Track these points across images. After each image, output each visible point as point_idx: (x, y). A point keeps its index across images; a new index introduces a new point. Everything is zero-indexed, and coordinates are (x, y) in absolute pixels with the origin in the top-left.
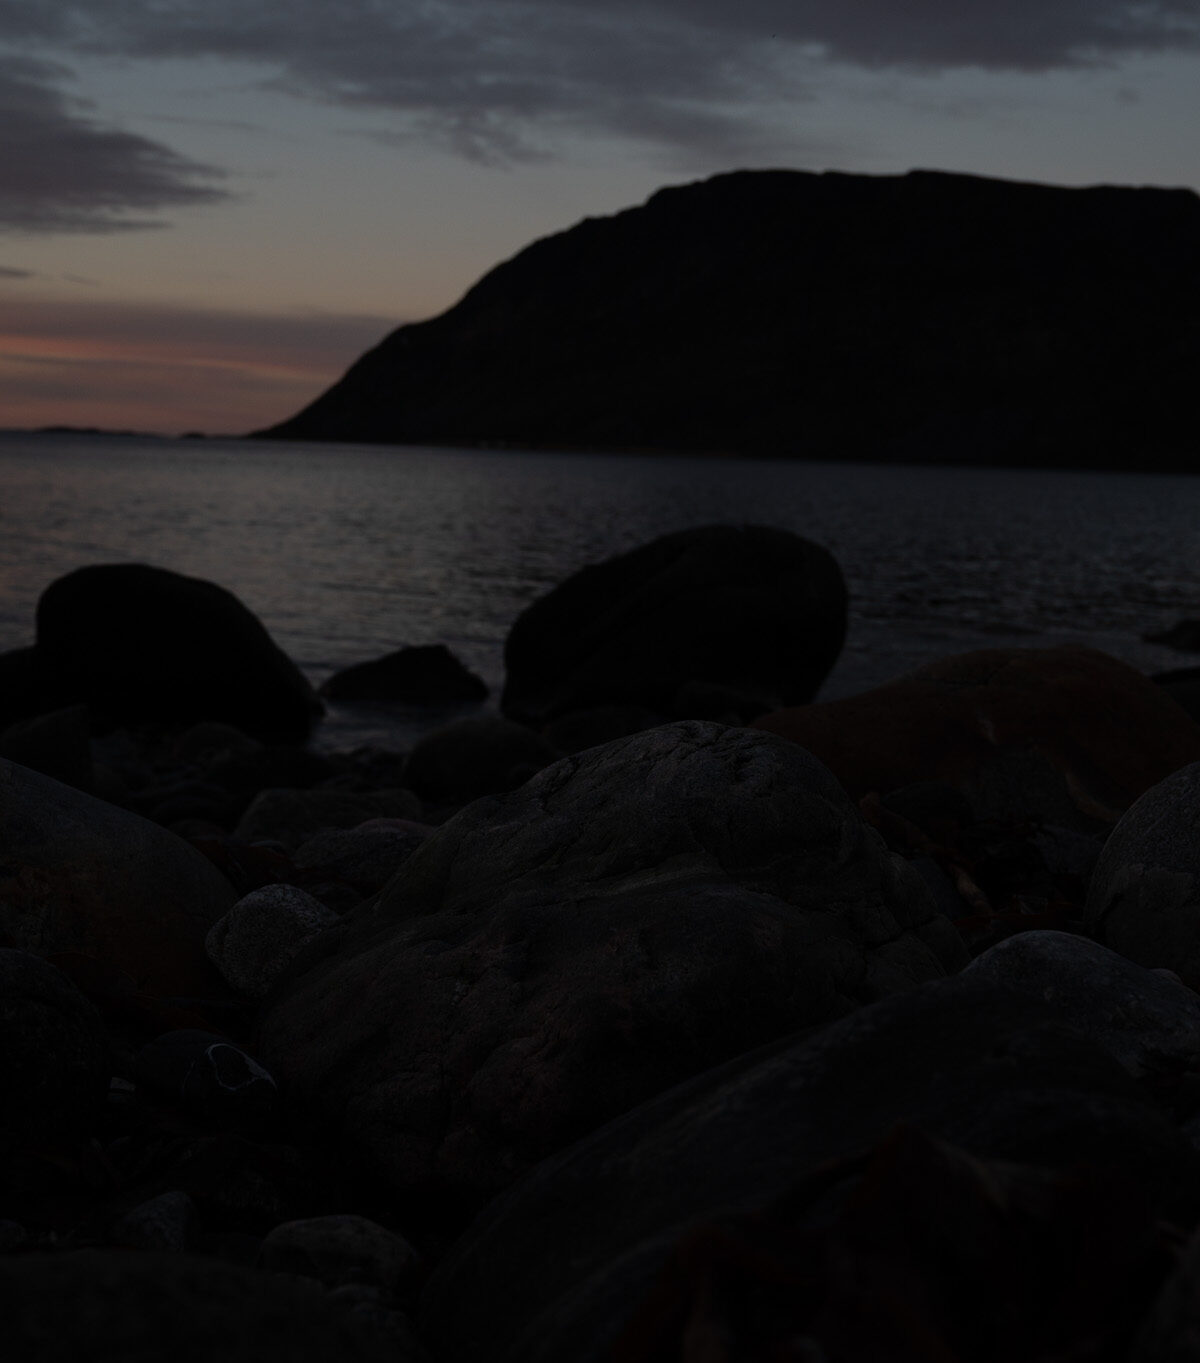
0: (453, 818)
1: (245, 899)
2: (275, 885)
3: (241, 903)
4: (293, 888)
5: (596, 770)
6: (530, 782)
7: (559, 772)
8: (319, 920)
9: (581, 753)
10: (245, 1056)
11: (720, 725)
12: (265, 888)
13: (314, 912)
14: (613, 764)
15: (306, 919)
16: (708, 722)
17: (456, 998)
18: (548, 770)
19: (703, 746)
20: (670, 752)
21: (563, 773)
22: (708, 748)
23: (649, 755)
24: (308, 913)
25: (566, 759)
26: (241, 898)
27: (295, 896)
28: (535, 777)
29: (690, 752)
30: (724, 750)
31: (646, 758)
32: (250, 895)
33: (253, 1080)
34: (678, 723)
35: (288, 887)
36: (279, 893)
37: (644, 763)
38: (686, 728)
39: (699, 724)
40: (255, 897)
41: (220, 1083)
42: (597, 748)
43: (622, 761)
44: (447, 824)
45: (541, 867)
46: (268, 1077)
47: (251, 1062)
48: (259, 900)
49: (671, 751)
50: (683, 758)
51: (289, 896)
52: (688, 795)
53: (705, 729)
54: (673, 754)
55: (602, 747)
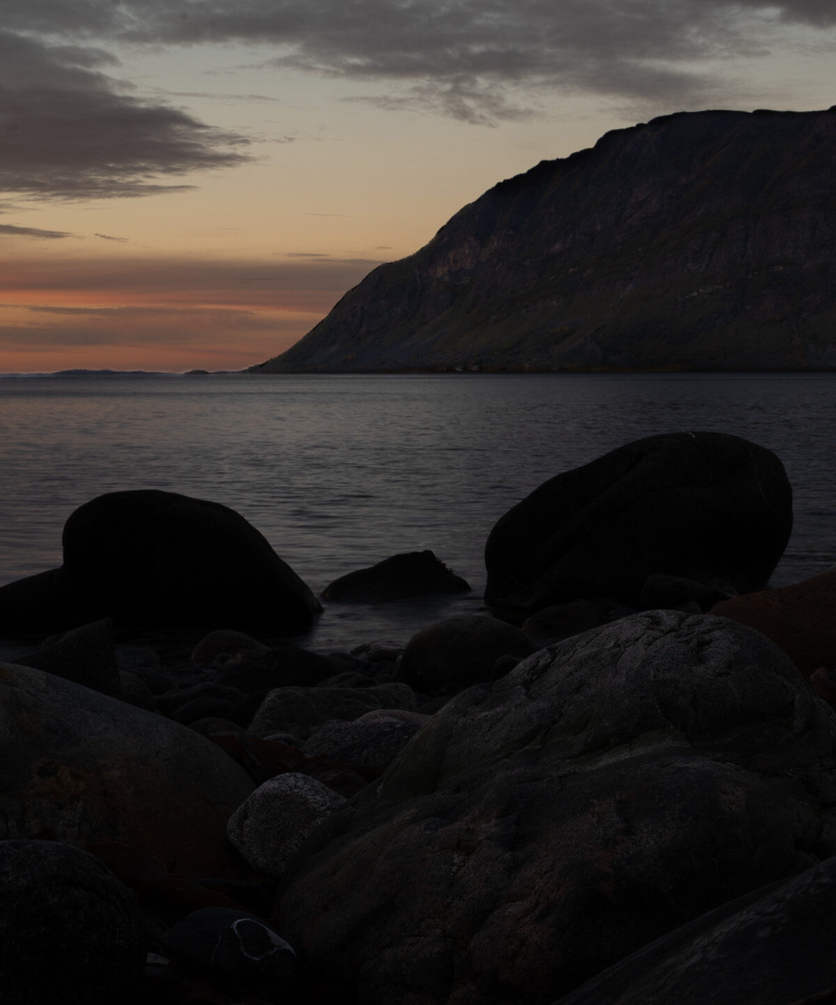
0: (445, 707)
1: (261, 787)
2: (287, 774)
3: (258, 792)
4: (304, 776)
5: (572, 659)
6: (513, 671)
7: (538, 662)
8: (329, 804)
9: (558, 644)
10: (266, 928)
11: (682, 613)
12: (279, 776)
13: (323, 797)
14: (588, 652)
15: (316, 803)
16: (671, 611)
17: (454, 869)
18: (528, 660)
19: (667, 633)
20: (637, 640)
21: (542, 662)
22: (672, 634)
23: (620, 642)
24: (318, 797)
25: (545, 650)
26: (258, 786)
27: (305, 784)
28: (516, 668)
29: (655, 639)
30: (688, 635)
31: (616, 645)
32: (264, 784)
33: (275, 950)
34: (644, 613)
35: (299, 775)
36: (292, 781)
37: (616, 650)
38: (651, 617)
39: (662, 613)
40: (269, 786)
41: (246, 954)
42: (572, 638)
43: (595, 649)
44: (439, 712)
45: (526, 748)
46: (288, 947)
47: (272, 934)
48: (274, 788)
49: (639, 638)
50: (650, 645)
51: (300, 783)
52: (655, 676)
53: (668, 617)
54: (640, 641)
55: (577, 637)
